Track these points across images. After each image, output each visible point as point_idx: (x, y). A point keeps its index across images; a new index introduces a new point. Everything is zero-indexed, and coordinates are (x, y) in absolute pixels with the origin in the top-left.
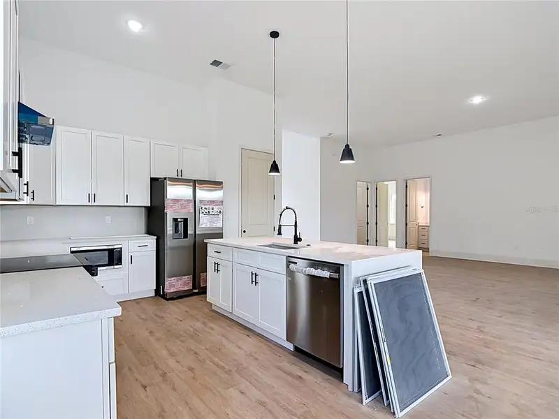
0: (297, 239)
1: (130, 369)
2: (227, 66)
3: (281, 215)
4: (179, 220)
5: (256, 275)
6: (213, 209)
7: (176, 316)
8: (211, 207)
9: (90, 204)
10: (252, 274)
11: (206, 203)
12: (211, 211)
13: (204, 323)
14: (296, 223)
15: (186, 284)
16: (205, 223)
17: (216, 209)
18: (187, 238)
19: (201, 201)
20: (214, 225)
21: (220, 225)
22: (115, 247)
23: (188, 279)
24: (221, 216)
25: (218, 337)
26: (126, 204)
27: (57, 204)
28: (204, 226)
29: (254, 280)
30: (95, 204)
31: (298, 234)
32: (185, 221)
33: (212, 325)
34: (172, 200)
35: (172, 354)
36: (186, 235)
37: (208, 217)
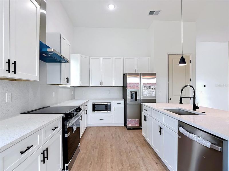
0: (195, 107)
1: (91, 164)
2: (158, 13)
3: (182, 90)
4: (133, 93)
5: (161, 128)
6: (150, 87)
7: (126, 139)
8: (149, 86)
9: (101, 86)
10: (159, 127)
11: (147, 84)
12: (149, 88)
13: (137, 147)
14: (194, 96)
15: (136, 123)
16: (146, 94)
17: (152, 87)
18: (137, 101)
19: (144, 84)
20: (151, 95)
21: (154, 95)
22: (108, 103)
23: (137, 121)
24: (154, 91)
25: (139, 159)
26: (114, 86)
27: (90, 86)
28: (145, 96)
29: (160, 131)
30: (102, 86)
31: (196, 104)
32: (136, 93)
33: (140, 149)
34: (129, 83)
35: (112, 162)
36: (136, 100)
37: (147, 91)
